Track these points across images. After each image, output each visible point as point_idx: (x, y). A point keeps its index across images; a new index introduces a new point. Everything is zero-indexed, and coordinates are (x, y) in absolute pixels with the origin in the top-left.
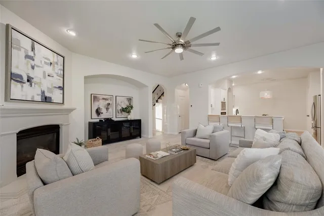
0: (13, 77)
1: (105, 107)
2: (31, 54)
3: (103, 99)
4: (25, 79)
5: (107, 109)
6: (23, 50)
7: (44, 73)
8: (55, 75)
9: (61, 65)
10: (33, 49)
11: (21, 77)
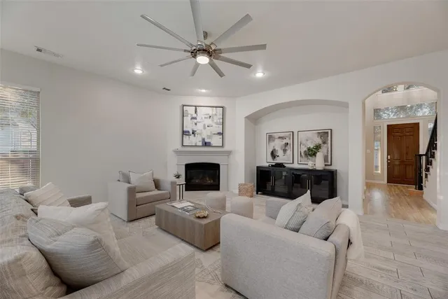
0: (184, 133)
1: (281, 149)
2: (194, 115)
3: (279, 138)
4: (191, 132)
5: (285, 151)
6: (189, 116)
7: (204, 125)
8: (214, 125)
9: (220, 115)
10: (196, 112)
11: (188, 132)
